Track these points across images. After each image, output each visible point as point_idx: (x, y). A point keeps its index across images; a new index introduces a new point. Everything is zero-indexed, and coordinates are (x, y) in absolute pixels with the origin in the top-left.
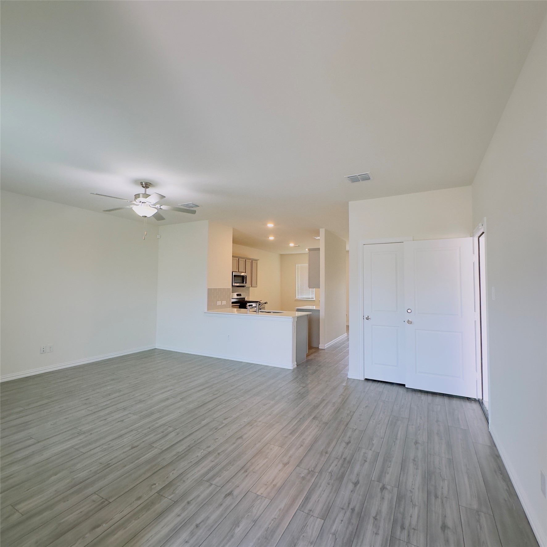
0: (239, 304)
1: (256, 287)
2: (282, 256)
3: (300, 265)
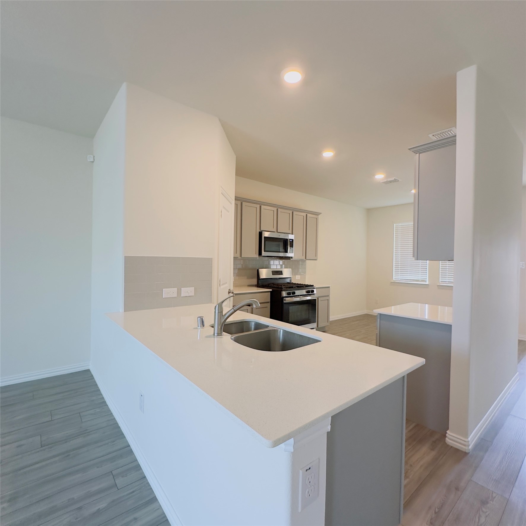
0: (271, 290)
1: (316, 260)
2: (369, 211)
3: (400, 224)
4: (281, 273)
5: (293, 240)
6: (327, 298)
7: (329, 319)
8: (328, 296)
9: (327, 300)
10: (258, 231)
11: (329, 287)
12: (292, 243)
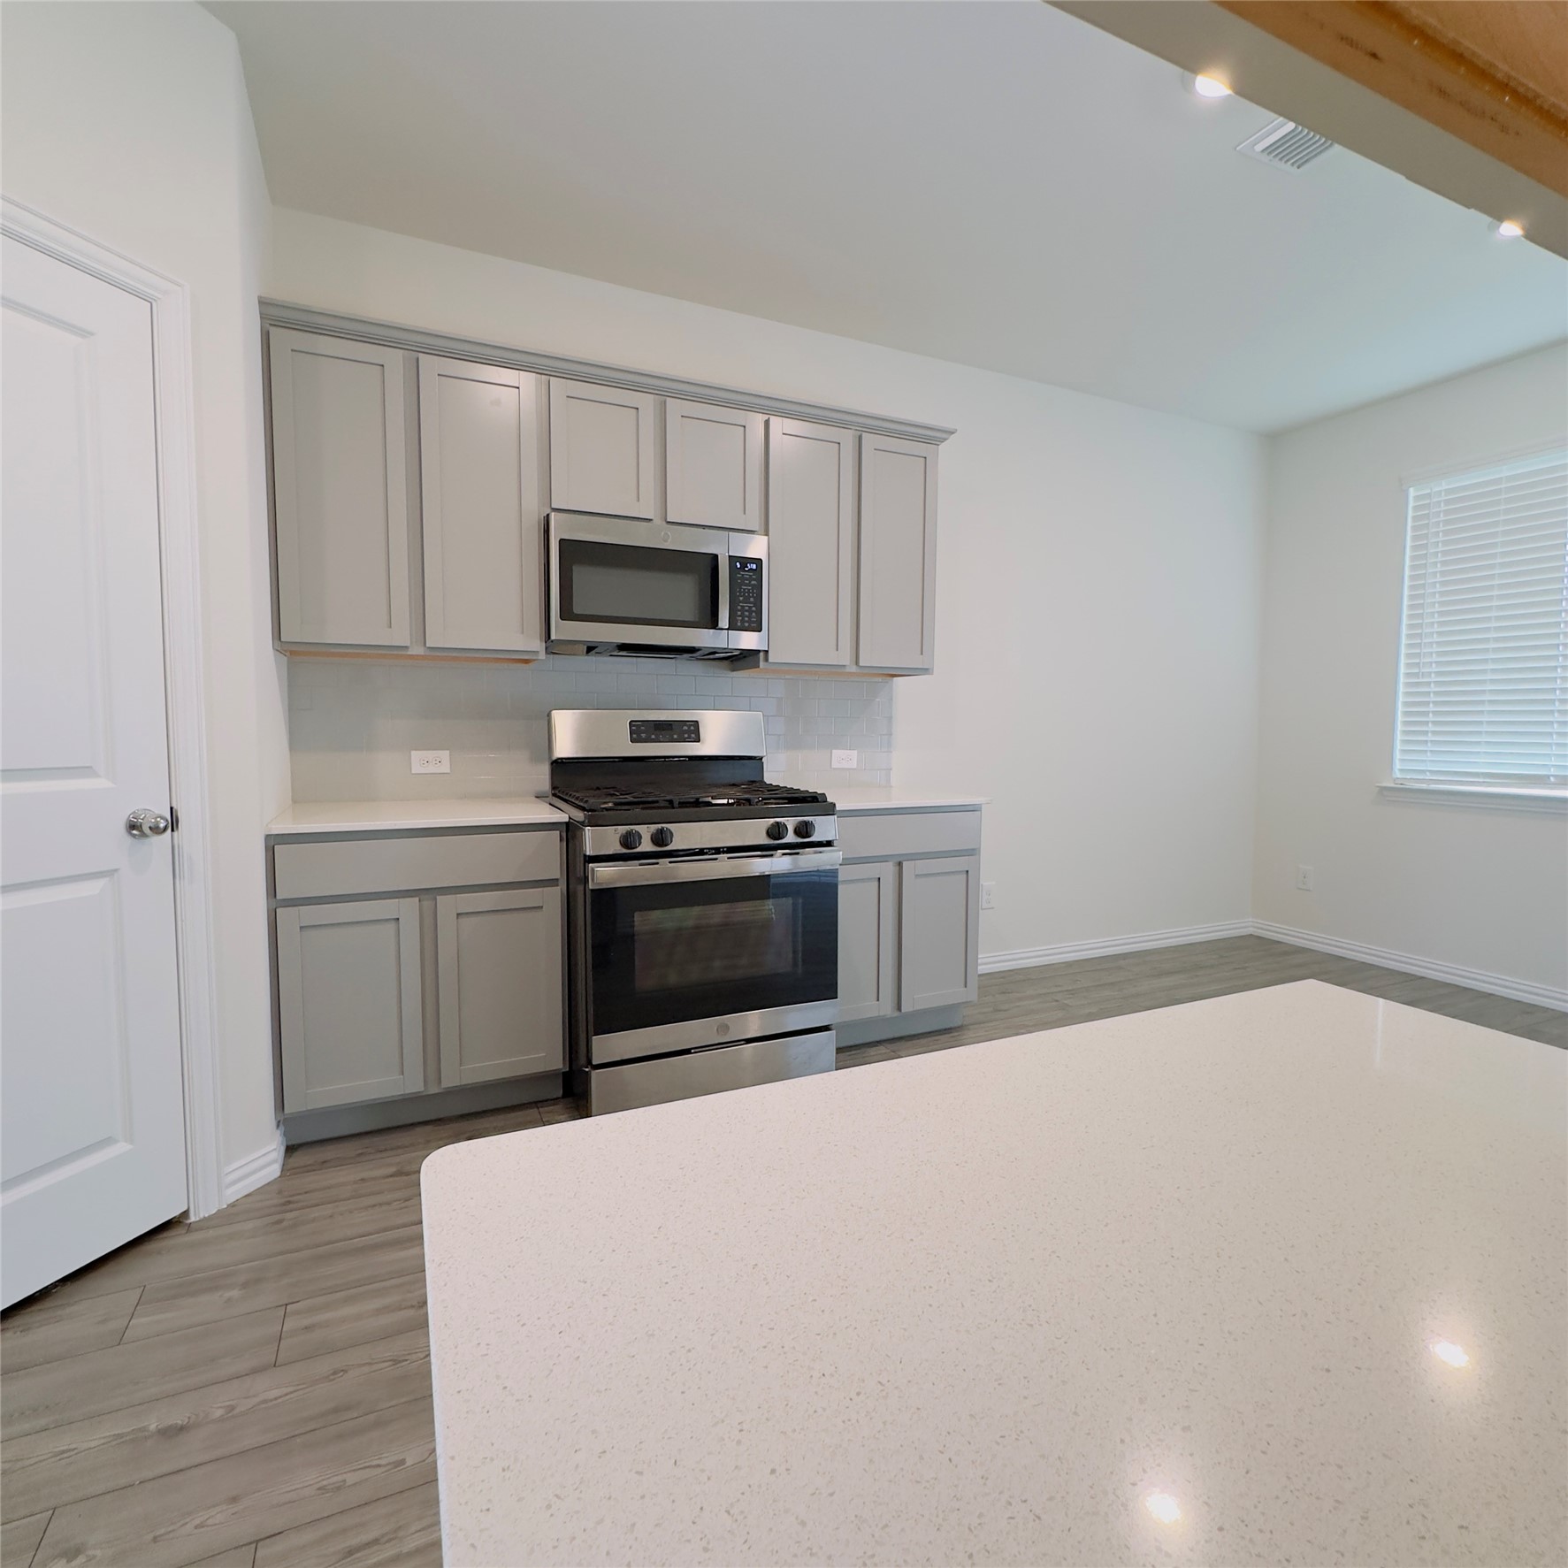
3: (1445, 486)
4: (691, 731)
5: (759, 561)
6: (961, 863)
7: (977, 965)
8: (973, 852)
9: (960, 872)
10: (533, 510)
11: (974, 809)
12: (751, 579)
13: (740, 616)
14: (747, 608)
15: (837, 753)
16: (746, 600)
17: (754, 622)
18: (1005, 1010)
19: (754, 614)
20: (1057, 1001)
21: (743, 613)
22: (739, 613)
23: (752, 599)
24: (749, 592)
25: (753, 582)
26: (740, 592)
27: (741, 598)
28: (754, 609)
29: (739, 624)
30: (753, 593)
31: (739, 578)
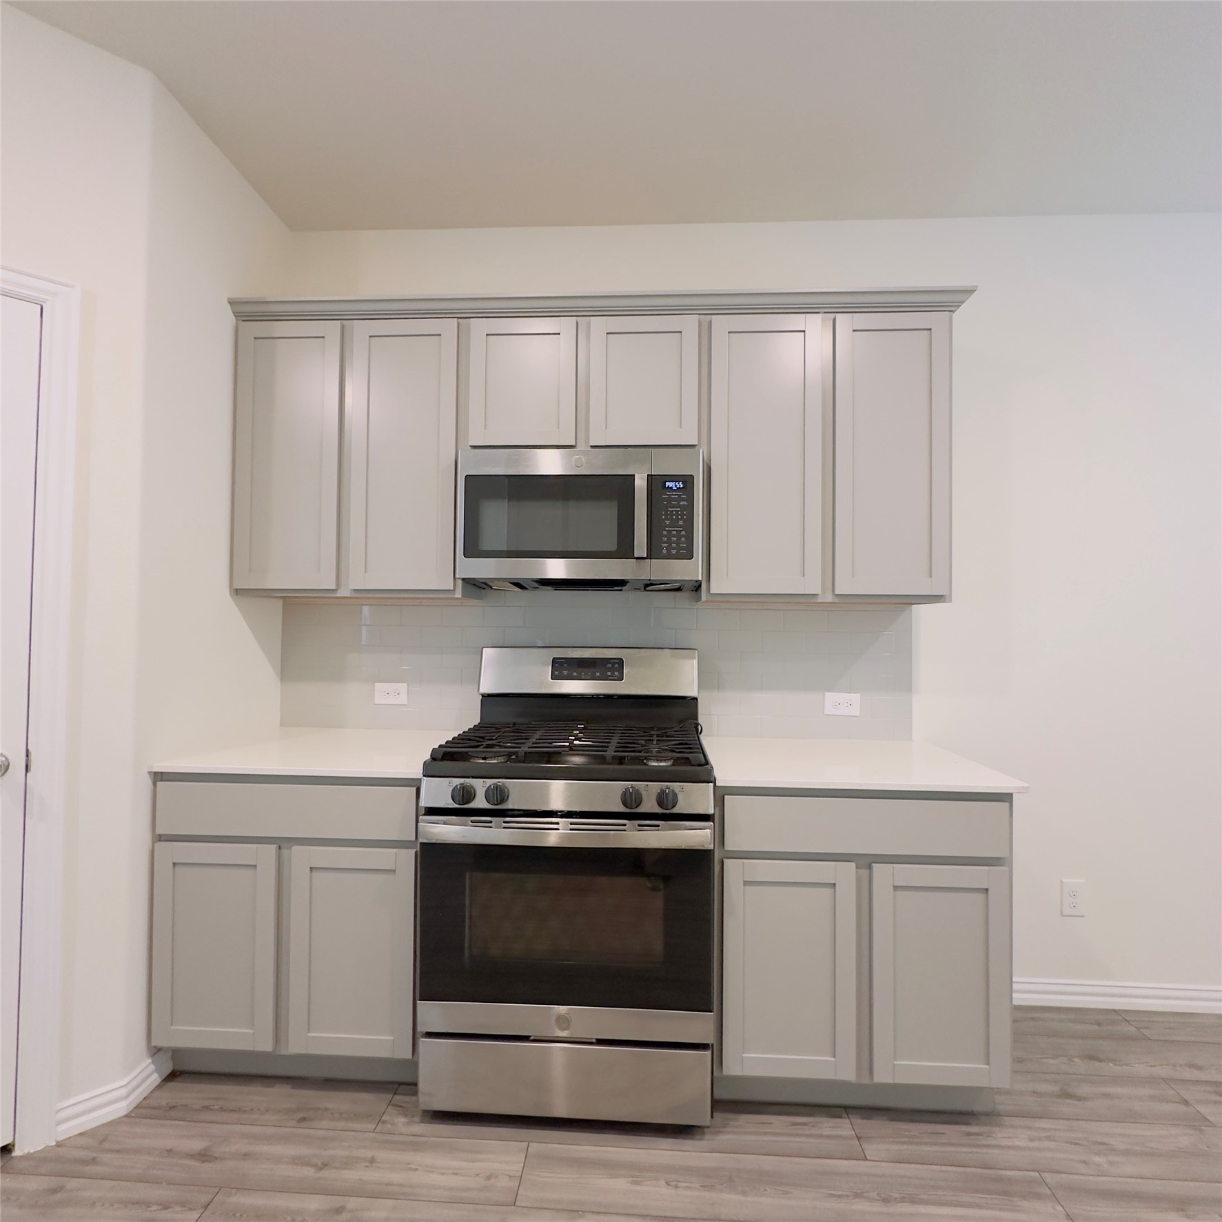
5: (689, 478)
12: (680, 499)
13: (665, 542)
14: (675, 532)
15: (831, 697)
16: (674, 524)
17: (683, 548)
18: (1080, 1099)
19: (683, 539)
20: (1186, 1103)
21: (669, 539)
22: (665, 539)
23: (681, 522)
24: (677, 515)
25: (682, 503)
26: (666, 515)
27: (668, 522)
28: (683, 533)
29: (665, 552)
30: (682, 515)
31: (665, 500)
